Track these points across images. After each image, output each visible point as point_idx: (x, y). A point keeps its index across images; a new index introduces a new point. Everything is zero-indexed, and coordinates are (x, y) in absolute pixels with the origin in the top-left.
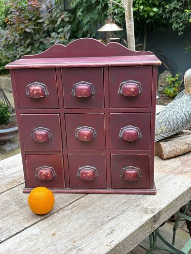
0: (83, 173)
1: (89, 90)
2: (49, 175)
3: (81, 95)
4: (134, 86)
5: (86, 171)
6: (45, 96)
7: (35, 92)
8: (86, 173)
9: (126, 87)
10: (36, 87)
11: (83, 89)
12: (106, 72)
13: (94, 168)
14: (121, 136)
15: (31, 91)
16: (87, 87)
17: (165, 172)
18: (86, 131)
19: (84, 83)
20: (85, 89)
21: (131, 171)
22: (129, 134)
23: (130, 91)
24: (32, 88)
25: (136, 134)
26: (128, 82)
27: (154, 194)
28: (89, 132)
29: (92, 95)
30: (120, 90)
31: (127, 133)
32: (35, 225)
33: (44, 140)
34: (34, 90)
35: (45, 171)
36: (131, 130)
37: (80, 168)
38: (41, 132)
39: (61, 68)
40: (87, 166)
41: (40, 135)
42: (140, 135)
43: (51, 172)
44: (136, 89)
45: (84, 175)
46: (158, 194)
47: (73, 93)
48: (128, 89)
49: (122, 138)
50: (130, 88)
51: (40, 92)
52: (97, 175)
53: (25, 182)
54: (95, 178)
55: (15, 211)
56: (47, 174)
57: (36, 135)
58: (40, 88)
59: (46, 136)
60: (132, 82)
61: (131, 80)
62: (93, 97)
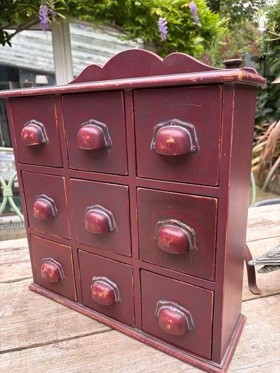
2: (51, 275)
3: (83, 144)
6: (42, 145)
7: (26, 135)
8: (97, 290)
11: (85, 134)
16: (95, 131)
19: (93, 123)
23: (167, 144)
26: (169, 124)
29: (106, 147)
30: (154, 141)
34: (26, 132)
37: (94, 278)
48: (163, 139)
50: (167, 137)
51: (32, 135)
52: (118, 299)
60: (177, 124)
61: (175, 120)
62: (110, 151)
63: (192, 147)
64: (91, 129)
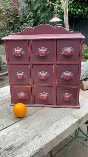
0: (41, 96)
1: (46, 52)
2: (24, 97)
3: (42, 55)
4: (70, 50)
5: (43, 95)
6: (23, 55)
7: (17, 53)
8: (43, 96)
9: (66, 50)
10: (18, 50)
11: (43, 52)
12: (55, 42)
13: (48, 94)
14: (62, 77)
15: (15, 52)
16: (45, 51)
17: (84, 97)
18: (44, 74)
19: (43, 48)
20: (44, 52)
21: (67, 96)
22: (67, 76)
24: (16, 51)
25: (71, 76)
27: (79, 108)
28: (45, 75)
29: (47, 55)
30: (63, 52)
31: (66, 75)
32: (16, 123)
33: (22, 78)
34: (16, 52)
35: (22, 95)
36: (68, 74)
37: (40, 94)
38: (20, 74)
39: (31, 40)
40: (44, 93)
41: (20, 76)
42: (73, 77)
43: (25, 95)
44: (71, 52)
45: (42, 97)
46: (81, 108)
47: (37, 54)
48: (67, 52)
49: (63, 78)
51: (20, 53)
52: (49, 97)
53: (11, 100)
54: (48, 99)
55: (6, 115)
56: (23, 96)
57: (17, 76)
58: (20, 51)
59: (23, 76)
60: (69, 48)
61: (68, 47)
62: (48, 56)
63: (73, 53)
64: (43, 50)
